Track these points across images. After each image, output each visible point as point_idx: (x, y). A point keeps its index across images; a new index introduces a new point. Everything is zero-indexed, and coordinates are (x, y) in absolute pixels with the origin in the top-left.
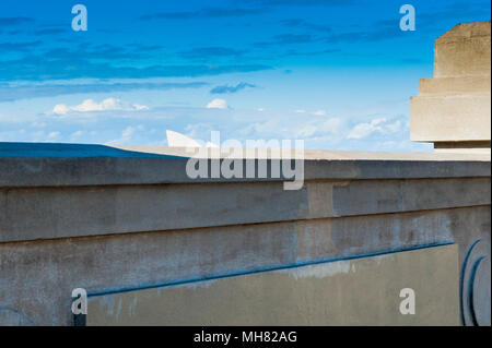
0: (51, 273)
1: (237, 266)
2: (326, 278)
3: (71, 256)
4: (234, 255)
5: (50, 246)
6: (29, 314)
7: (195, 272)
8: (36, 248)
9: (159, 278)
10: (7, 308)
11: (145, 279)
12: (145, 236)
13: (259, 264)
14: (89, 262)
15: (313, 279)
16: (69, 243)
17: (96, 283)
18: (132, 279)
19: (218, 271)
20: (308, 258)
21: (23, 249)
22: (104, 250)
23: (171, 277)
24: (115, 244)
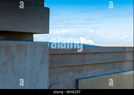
0: (71, 74)
1: (111, 72)
2: (130, 75)
3: (75, 70)
4: (110, 69)
5: (71, 68)
6: (66, 84)
7: (102, 73)
8: (68, 68)
9: (94, 75)
10: (61, 82)
11: (91, 75)
12: (91, 65)
13: (116, 71)
14: (79, 71)
15: (128, 75)
16: (75, 67)
17: (81, 76)
18: (88, 75)
19: (107, 73)
20: (126, 70)
21: (65, 68)
22: (82, 68)
23: (97, 74)
24: (85, 67)
